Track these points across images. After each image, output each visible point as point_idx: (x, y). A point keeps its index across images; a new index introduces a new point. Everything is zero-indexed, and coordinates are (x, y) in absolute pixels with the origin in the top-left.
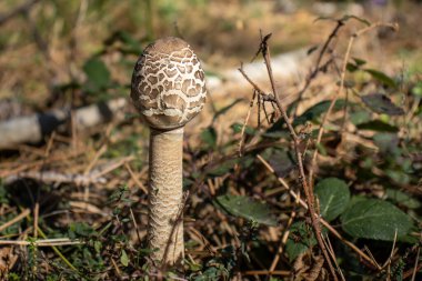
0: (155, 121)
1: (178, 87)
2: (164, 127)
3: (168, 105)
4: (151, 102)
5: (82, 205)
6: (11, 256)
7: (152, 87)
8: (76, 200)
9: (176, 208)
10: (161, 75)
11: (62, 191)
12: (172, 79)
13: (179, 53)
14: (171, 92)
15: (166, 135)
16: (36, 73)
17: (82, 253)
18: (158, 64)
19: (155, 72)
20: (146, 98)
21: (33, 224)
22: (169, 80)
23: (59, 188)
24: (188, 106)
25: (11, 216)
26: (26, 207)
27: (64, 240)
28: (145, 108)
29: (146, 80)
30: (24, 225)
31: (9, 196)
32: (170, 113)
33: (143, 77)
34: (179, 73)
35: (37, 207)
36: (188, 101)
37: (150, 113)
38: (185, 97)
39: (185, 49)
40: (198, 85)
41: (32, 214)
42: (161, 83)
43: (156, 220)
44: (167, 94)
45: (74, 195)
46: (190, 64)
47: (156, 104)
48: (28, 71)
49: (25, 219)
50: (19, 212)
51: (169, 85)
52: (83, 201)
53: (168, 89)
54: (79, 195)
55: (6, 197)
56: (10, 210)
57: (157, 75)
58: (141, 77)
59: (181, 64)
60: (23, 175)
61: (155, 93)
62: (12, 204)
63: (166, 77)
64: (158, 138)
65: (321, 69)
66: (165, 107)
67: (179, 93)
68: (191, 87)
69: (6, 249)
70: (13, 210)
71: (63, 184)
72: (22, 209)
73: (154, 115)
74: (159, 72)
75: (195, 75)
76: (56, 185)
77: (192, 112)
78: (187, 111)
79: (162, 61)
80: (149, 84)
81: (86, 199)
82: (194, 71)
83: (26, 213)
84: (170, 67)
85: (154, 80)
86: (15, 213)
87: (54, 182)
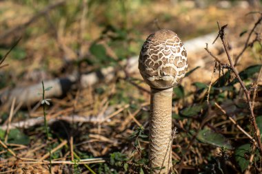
0: (156, 84)
1: (172, 62)
2: (162, 87)
3: (165, 74)
4: (154, 72)
5: (97, 136)
6: (59, 170)
7: (155, 62)
8: (94, 133)
9: (169, 139)
10: (161, 54)
11: (84, 128)
12: (167, 57)
13: (172, 40)
14: (167, 65)
15: (162, 93)
16: (51, 52)
17: (103, 168)
18: (158, 48)
19: (156, 53)
20: (150, 69)
21: (69, 150)
22: (166, 57)
23: (82, 126)
24: (178, 74)
25: (55, 145)
26: (64, 139)
27: (91, 160)
28: (150, 76)
29: (150, 58)
30: (64, 151)
31: (52, 132)
32: (166, 78)
33: (148, 56)
34: (172, 53)
35: (72, 139)
36: (178, 70)
37: (153, 79)
38: (175, 68)
39: (174, 37)
40: (184, 60)
41: (69, 144)
42: (161, 60)
43: (155, 147)
44: (165, 67)
45: (92, 130)
46: (179, 46)
47: (157, 73)
48: (45, 51)
49: (64, 146)
50: (60, 142)
51: (166, 61)
52: (97, 134)
53: (165, 63)
54: (95, 130)
55: (50, 132)
56: (54, 141)
57: (158, 55)
58: (147, 56)
59: (173, 47)
60: (59, 118)
61: (157, 66)
62: (54, 137)
63: (164, 56)
64: (157, 95)
65: (249, 45)
66: (163, 75)
67: (172, 65)
68: (180, 61)
69: (56, 166)
70: (55, 141)
71: (84, 123)
72: (61, 140)
73: (156, 80)
74: (159, 53)
75: (182, 53)
76: (80, 124)
77: (180, 77)
78: (177, 77)
79: (161, 45)
80: (153, 60)
81: (99, 132)
82: (181, 51)
83: (64, 143)
84: (166, 49)
85: (156, 58)
86: (57, 143)
87: (78, 123)
